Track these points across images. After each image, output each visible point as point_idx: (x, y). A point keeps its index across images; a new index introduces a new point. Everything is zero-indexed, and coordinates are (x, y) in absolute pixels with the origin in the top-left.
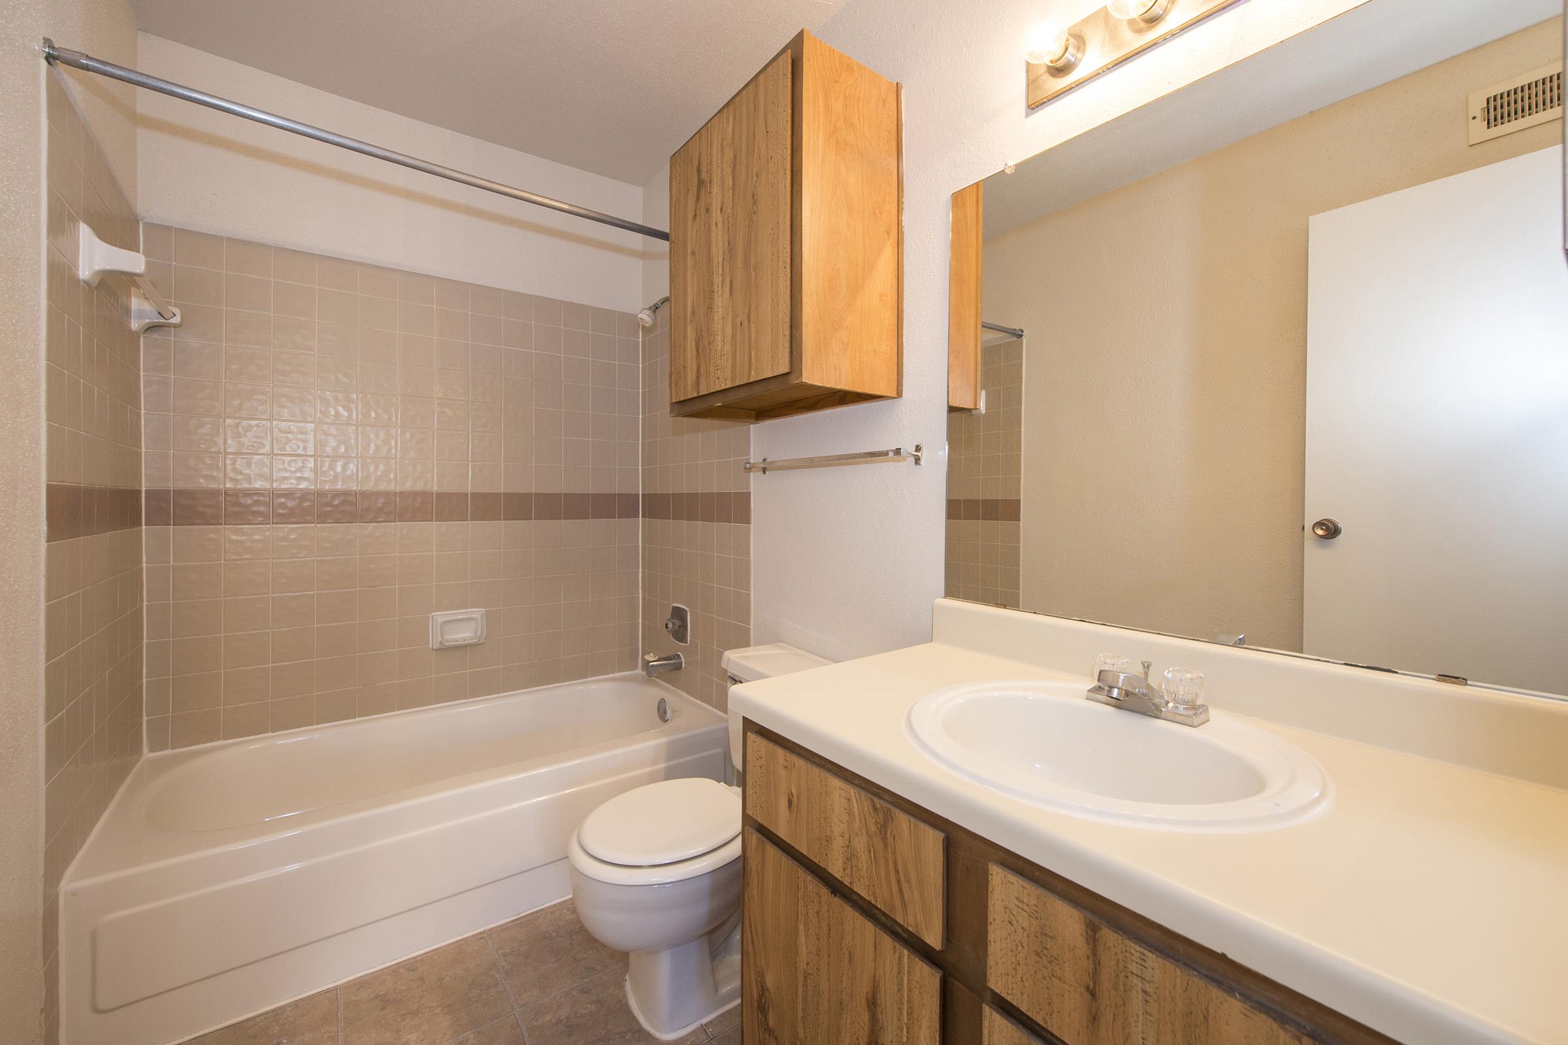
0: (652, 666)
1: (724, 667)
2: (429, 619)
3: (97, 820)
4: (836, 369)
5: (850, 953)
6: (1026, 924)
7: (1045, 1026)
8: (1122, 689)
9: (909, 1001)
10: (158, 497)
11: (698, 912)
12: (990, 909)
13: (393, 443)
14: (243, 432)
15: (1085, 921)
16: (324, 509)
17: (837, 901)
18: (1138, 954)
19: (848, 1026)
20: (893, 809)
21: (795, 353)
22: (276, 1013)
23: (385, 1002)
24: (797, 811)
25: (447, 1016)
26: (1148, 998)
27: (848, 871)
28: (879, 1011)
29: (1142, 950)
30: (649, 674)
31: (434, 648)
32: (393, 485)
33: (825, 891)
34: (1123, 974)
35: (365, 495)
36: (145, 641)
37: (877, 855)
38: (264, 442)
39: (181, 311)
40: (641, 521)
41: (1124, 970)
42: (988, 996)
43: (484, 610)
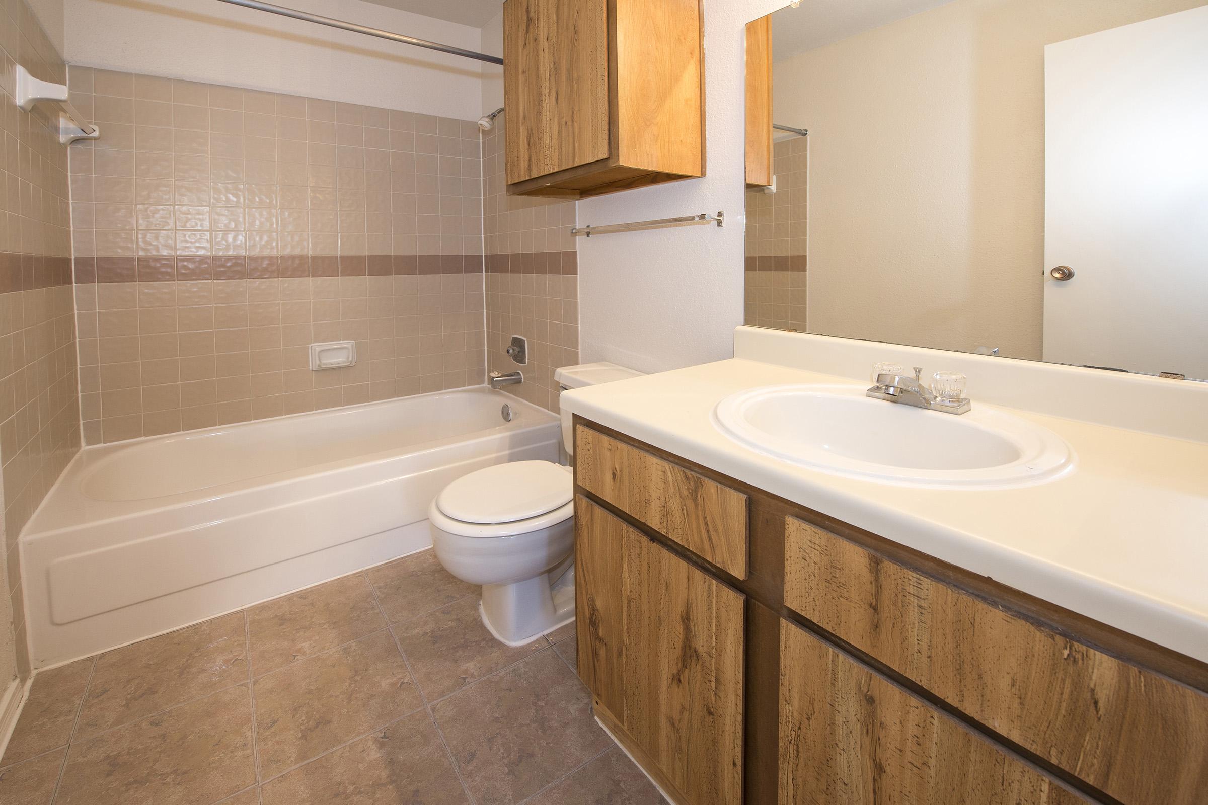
0: (496, 381)
1: (557, 380)
2: (308, 349)
3: (47, 491)
4: (648, 155)
5: (667, 583)
6: (817, 560)
7: (834, 633)
8: (898, 388)
9: (717, 617)
10: (85, 264)
11: (540, 556)
12: (787, 548)
13: (274, 220)
14: (151, 214)
15: (869, 557)
16: (219, 269)
17: (655, 547)
18: (915, 579)
19: (666, 635)
20: (703, 478)
21: (612, 143)
22: (196, 628)
23: (282, 620)
24: (620, 481)
25: (334, 630)
26: (923, 611)
27: (665, 525)
28: (692, 624)
29: (918, 576)
30: (494, 387)
31: (314, 369)
32: (275, 251)
33: (645, 540)
34: (902, 594)
35: (252, 259)
36: (79, 366)
37: (689, 513)
38: (168, 221)
39: (99, 128)
40: (484, 275)
41: (902, 591)
42: (785, 612)
43: (354, 341)
